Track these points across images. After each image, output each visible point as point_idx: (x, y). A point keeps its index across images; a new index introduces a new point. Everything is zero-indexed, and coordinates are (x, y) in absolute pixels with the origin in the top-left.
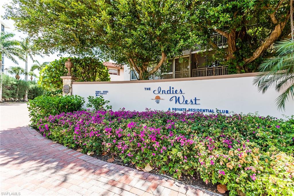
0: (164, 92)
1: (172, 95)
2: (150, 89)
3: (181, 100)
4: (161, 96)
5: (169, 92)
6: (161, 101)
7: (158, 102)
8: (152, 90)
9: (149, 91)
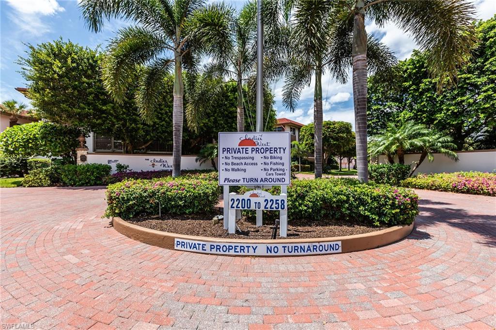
0: (157, 161)
1: (161, 163)
2: (148, 160)
3: (166, 166)
4: (156, 164)
5: (160, 161)
6: (155, 166)
7: (153, 167)
8: (150, 160)
9: (148, 161)
